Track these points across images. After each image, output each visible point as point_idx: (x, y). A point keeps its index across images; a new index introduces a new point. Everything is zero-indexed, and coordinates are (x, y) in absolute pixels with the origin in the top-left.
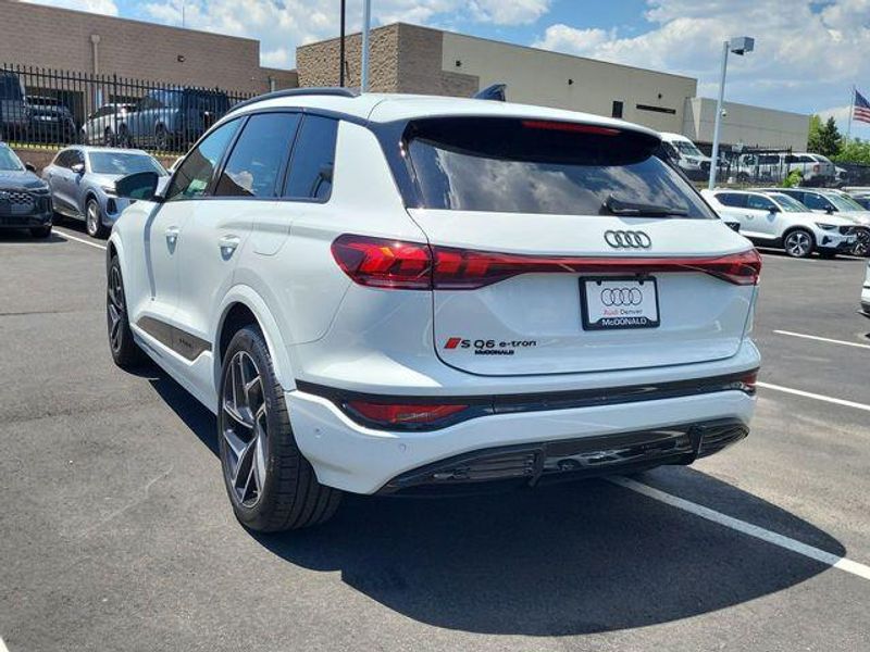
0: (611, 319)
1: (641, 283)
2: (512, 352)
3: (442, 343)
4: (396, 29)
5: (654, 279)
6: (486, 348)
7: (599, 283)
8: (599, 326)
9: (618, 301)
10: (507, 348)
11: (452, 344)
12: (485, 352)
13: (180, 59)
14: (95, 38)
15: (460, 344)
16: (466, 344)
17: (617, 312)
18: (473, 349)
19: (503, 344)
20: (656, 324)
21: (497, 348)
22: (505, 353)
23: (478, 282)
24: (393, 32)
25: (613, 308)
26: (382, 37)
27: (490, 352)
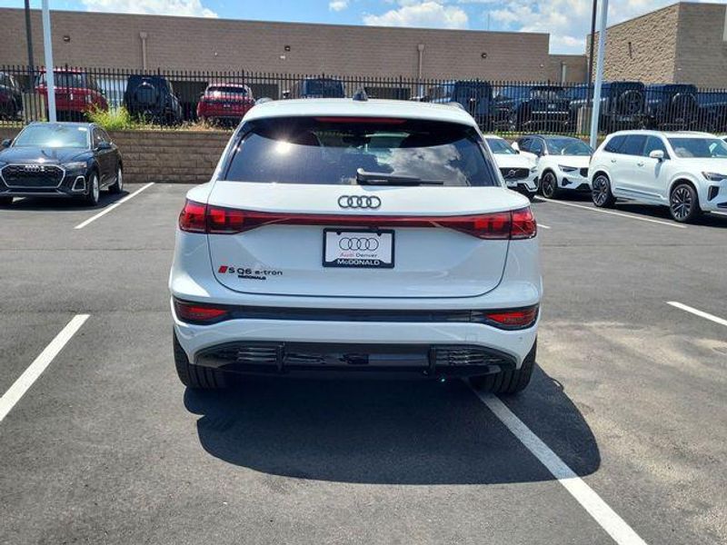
0: (345, 260)
1: (379, 235)
2: (264, 278)
3: (217, 269)
4: (677, 8)
5: (393, 233)
6: (245, 274)
7: (339, 234)
8: (334, 264)
9: (354, 247)
10: (262, 275)
11: (223, 270)
12: (245, 277)
13: (483, 56)
14: (421, 47)
15: (228, 270)
16: (232, 271)
17: (353, 255)
18: (236, 274)
19: (257, 272)
20: (391, 266)
21: (253, 274)
22: (260, 278)
23: (235, 229)
24: (674, 11)
25: (350, 252)
26: (664, 17)
27: (248, 277)
